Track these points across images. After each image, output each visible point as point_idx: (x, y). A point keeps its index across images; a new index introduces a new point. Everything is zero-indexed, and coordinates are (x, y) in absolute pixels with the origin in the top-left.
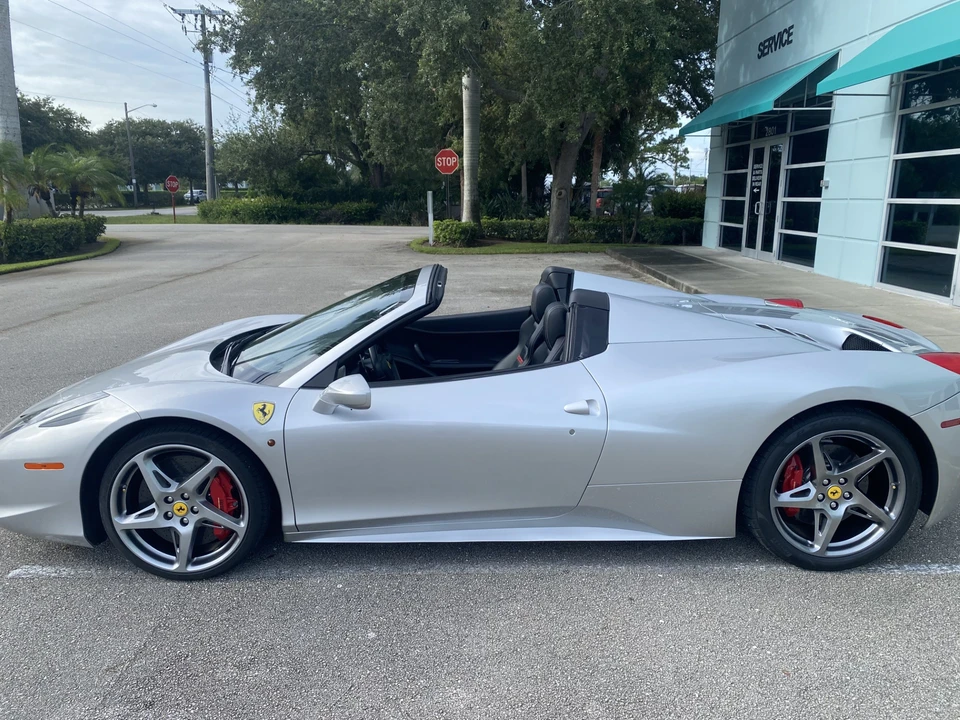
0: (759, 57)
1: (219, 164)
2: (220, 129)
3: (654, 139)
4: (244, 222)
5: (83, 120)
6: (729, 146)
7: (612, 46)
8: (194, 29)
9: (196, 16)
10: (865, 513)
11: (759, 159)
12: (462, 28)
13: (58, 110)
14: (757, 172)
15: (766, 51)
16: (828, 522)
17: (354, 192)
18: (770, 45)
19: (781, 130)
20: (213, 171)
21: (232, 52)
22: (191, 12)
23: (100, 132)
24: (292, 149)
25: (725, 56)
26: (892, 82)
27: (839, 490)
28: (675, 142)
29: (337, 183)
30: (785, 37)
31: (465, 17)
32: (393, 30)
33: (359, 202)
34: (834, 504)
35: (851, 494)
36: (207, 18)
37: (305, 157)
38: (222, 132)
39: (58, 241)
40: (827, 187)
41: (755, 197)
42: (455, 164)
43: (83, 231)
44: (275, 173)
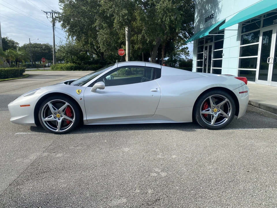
0: (205, 22)
1: (57, 54)
2: (57, 45)
3: (179, 48)
4: (64, 71)
5: (17, 43)
6: (198, 46)
7: (165, 19)
8: (50, 17)
9: (51, 13)
10: (223, 115)
11: (206, 49)
12: (125, 15)
13: (10, 40)
14: (206, 53)
15: (207, 20)
16: (214, 117)
17: (95, 62)
18: (208, 19)
19: (212, 41)
20: (55, 56)
21: (62, 22)
22: (49, 12)
23: (22, 47)
24: (78, 50)
25: (197, 21)
26: (239, 27)
27: (216, 109)
28: (185, 49)
29: (90, 59)
30: (212, 16)
31: (127, 12)
32: (107, 15)
33: (97, 65)
34: (215, 113)
35: (219, 111)
36: (54, 14)
37: (81, 52)
38: (58, 45)
39: (12, 74)
40: (224, 55)
41: (206, 60)
42: (124, 53)
43: (19, 71)
44: (73, 56)
